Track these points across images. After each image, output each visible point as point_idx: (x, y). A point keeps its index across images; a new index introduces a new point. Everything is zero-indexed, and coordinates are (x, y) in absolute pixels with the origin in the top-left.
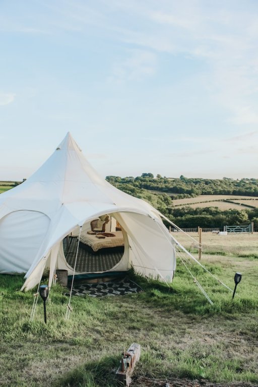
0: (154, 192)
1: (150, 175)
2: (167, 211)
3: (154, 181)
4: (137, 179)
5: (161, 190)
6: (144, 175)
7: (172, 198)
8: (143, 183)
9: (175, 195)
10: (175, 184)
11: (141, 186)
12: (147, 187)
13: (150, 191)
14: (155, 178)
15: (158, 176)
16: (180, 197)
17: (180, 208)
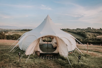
0: (91, 33)
1: (90, 28)
2: (95, 39)
3: (91, 30)
4: (86, 29)
5: (93, 32)
6: (88, 28)
7: (97, 35)
8: (88, 30)
9: (98, 34)
10: (98, 31)
11: (87, 31)
12: (89, 32)
13: (90, 33)
14: (92, 29)
15: (93, 28)
16: (100, 35)
17: (99, 38)
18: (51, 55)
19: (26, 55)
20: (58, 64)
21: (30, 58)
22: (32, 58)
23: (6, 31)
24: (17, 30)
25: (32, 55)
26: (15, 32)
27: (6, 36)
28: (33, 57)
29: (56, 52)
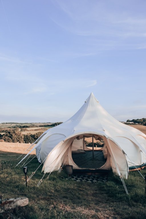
18: (97, 174)
19: (45, 172)
20: (103, 194)
21: (49, 179)
22: (54, 179)
23: (24, 127)
24: (43, 124)
25: (55, 172)
26: (40, 128)
27: (23, 137)
28: (55, 177)
29: (105, 167)
